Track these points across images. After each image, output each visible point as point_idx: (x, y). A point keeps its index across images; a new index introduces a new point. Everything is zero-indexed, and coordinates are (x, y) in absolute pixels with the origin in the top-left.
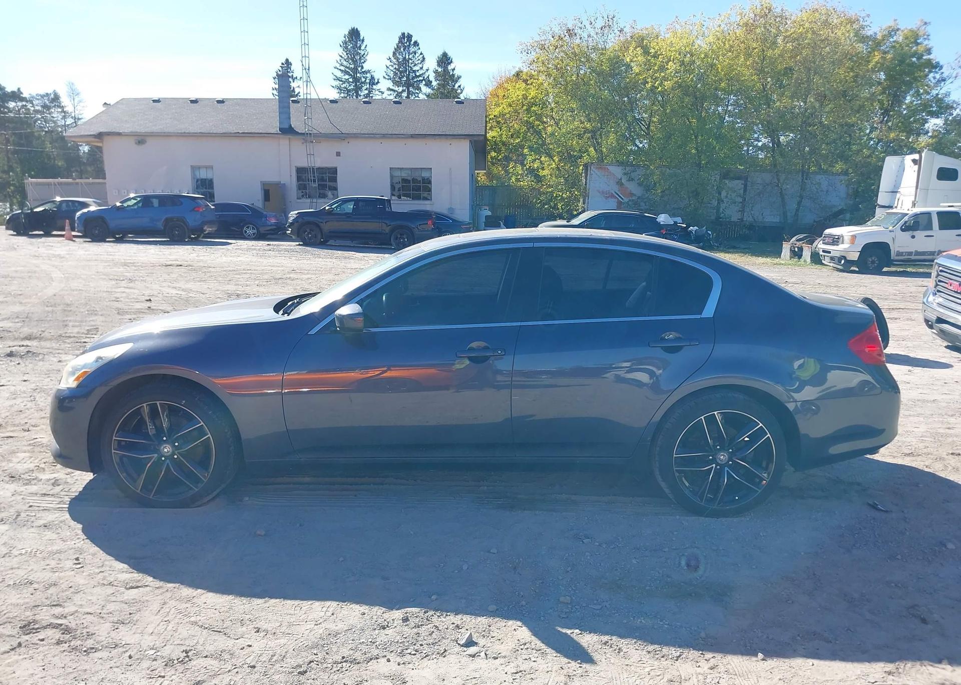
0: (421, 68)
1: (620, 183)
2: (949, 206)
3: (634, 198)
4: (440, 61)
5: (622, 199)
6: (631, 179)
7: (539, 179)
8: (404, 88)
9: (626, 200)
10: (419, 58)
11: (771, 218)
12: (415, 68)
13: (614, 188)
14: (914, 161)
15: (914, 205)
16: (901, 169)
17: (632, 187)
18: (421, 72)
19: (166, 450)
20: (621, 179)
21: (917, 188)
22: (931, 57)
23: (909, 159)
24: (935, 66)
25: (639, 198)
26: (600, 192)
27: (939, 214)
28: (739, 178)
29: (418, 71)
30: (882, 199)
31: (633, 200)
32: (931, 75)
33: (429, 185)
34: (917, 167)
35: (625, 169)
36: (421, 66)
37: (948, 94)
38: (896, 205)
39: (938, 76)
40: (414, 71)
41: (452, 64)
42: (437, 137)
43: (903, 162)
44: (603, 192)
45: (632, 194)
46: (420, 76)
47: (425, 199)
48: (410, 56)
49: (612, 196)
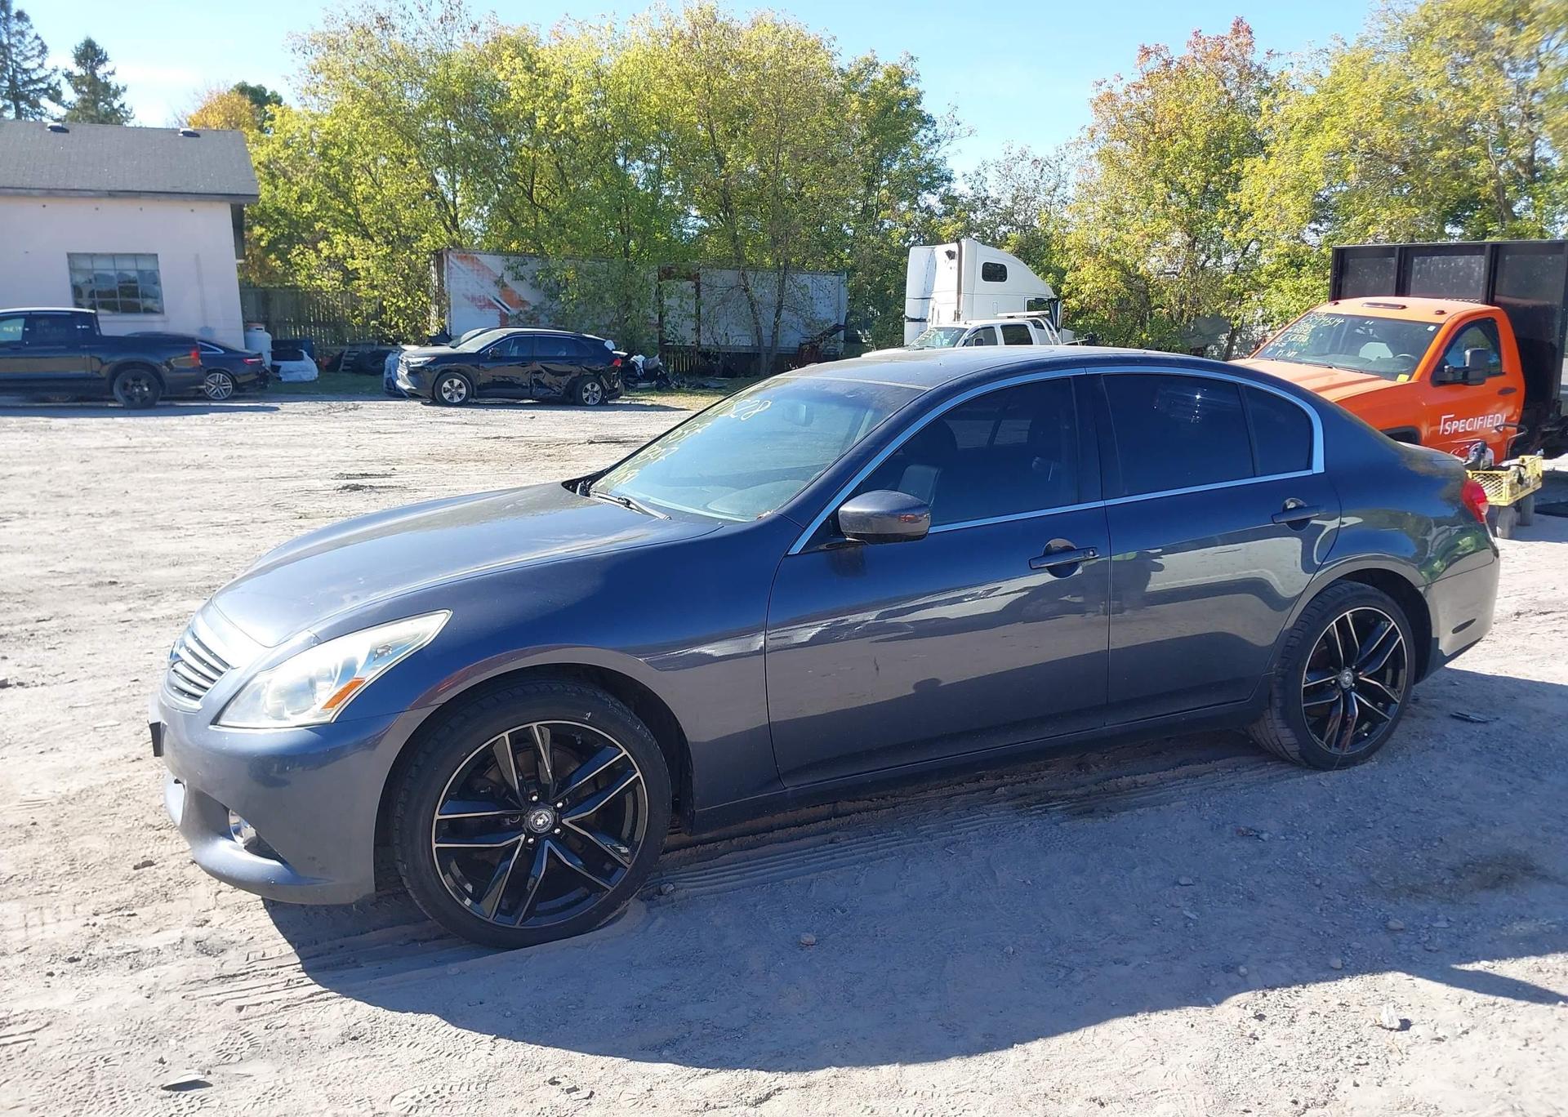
0: (41, 66)
1: (499, 282)
2: (1009, 317)
3: (527, 309)
4: (82, 55)
5: (508, 310)
6: (519, 278)
7: (350, 276)
8: (8, 102)
9: (514, 311)
10: (34, 45)
11: (741, 340)
12: (27, 65)
13: (494, 292)
14: (950, 254)
15: (957, 316)
16: (932, 264)
17: (522, 290)
18: (41, 73)
19: (540, 822)
20: (502, 276)
21: (959, 292)
22: (920, 108)
23: (940, 250)
24: (926, 121)
25: (535, 308)
26: (468, 299)
27: (1004, 327)
28: (688, 279)
29: (34, 70)
30: (911, 308)
31: (526, 312)
32: (922, 132)
33: (157, 288)
34: (955, 262)
35: (508, 260)
36: (39, 61)
37: (943, 161)
38: (930, 317)
39: (931, 135)
40: (26, 71)
41: (107, 63)
42: (163, 197)
43: (932, 253)
44: (473, 299)
45: (523, 303)
46: (40, 80)
47: (148, 311)
48: (13, 41)
49: (491, 305)
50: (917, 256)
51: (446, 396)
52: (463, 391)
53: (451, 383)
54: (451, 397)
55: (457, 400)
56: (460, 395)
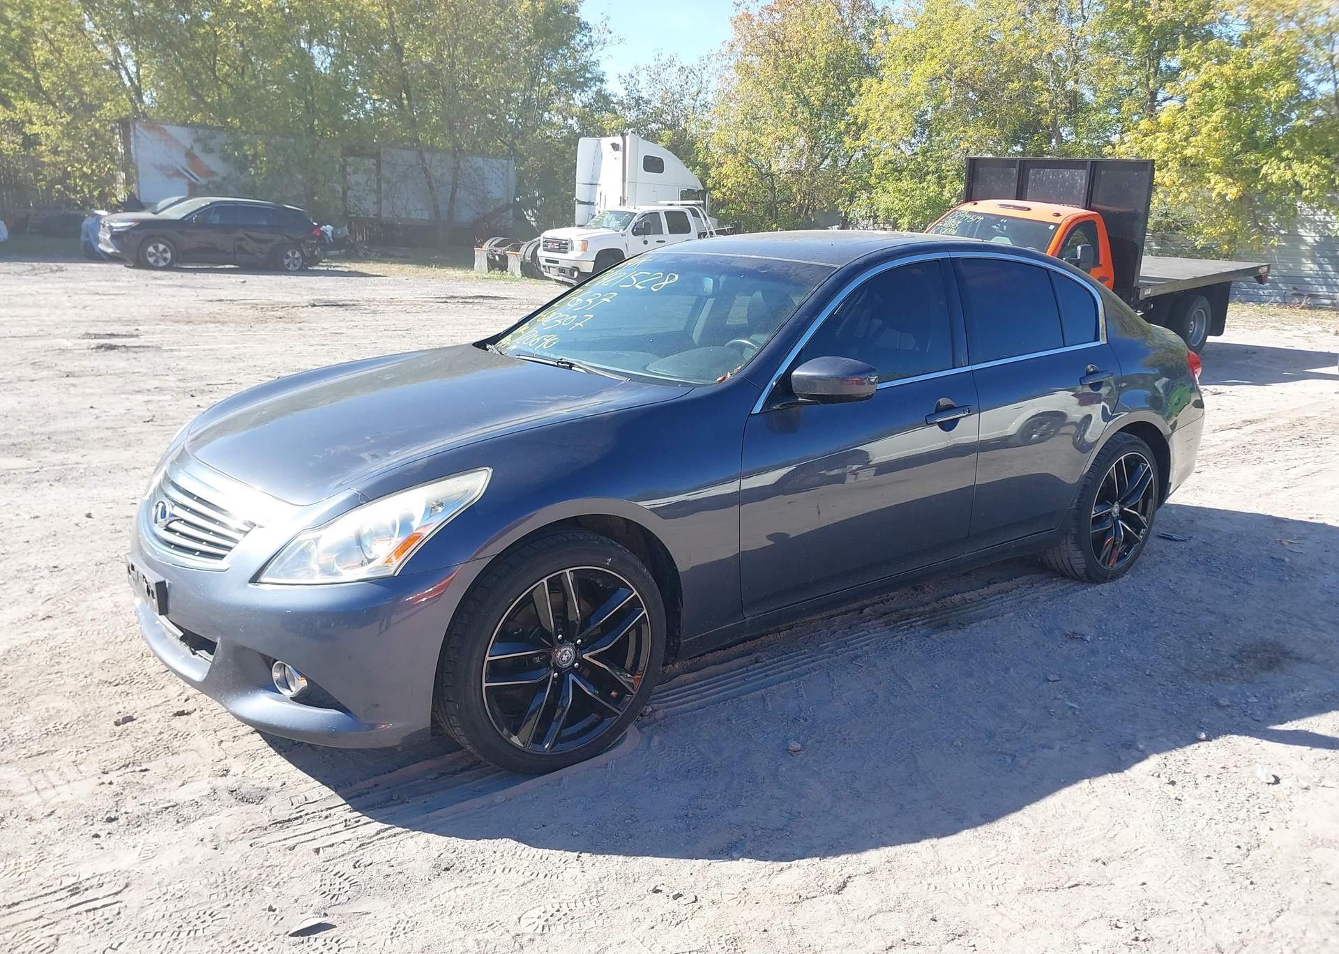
1: (190, 155)
2: (669, 205)
3: (215, 179)
5: (196, 179)
6: (209, 151)
9: (203, 181)
11: (418, 212)
13: (181, 162)
14: (615, 147)
15: (623, 201)
16: (598, 155)
17: (212, 162)
20: (192, 148)
21: (624, 180)
22: (577, 15)
23: (606, 142)
24: (584, 27)
25: (224, 179)
26: (156, 167)
27: (667, 213)
28: (372, 156)
30: (581, 193)
31: (215, 182)
32: (579, 37)
34: (619, 154)
35: (197, 132)
37: (596, 63)
38: (598, 200)
39: (586, 40)
43: (599, 144)
44: (162, 168)
45: (212, 173)
49: (178, 174)
50: (585, 146)
51: (151, 260)
52: (168, 255)
53: (156, 248)
54: (156, 261)
55: (162, 264)
56: (165, 259)
